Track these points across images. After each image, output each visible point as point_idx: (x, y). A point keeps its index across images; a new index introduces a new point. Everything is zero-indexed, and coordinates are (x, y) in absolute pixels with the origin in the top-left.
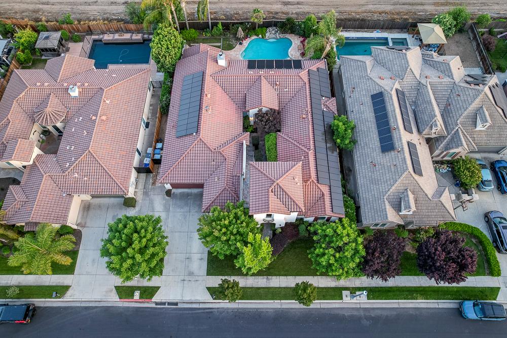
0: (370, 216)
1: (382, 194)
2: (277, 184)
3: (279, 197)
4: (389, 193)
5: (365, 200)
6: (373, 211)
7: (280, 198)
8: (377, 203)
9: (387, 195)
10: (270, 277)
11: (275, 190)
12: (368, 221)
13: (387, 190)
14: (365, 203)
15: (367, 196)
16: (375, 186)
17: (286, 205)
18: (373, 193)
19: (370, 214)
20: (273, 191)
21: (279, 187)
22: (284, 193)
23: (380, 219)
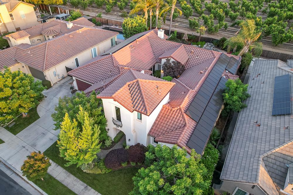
0: (233, 172)
1: (258, 153)
2: (137, 81)
3: (132, 92)
4: (269, 153)
5: (233, 155)
6: (238, 168)
7: (132, 94)
8: (248, 160)
9: (266, 155)
10: (89, 188)
11: (132, 86)
12: (228, 176)
13: (267, 149)
14: (232, 158)
15: (238, 151)
16: (251, 144)
17: (134, 102)
18: (246, 149)
19: (233, 169)
20: (130, 85)
21: (137, 84)
22: (139, 91)
23: (245, 178)
